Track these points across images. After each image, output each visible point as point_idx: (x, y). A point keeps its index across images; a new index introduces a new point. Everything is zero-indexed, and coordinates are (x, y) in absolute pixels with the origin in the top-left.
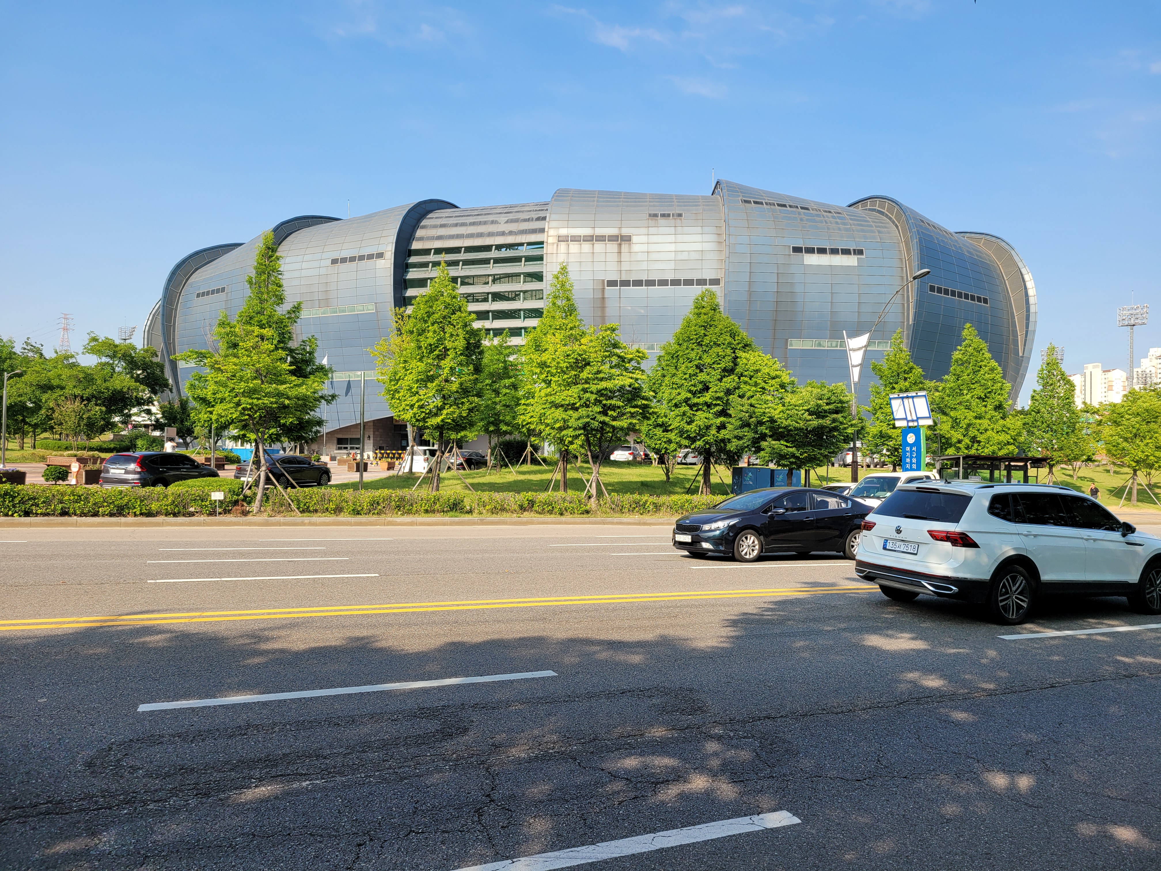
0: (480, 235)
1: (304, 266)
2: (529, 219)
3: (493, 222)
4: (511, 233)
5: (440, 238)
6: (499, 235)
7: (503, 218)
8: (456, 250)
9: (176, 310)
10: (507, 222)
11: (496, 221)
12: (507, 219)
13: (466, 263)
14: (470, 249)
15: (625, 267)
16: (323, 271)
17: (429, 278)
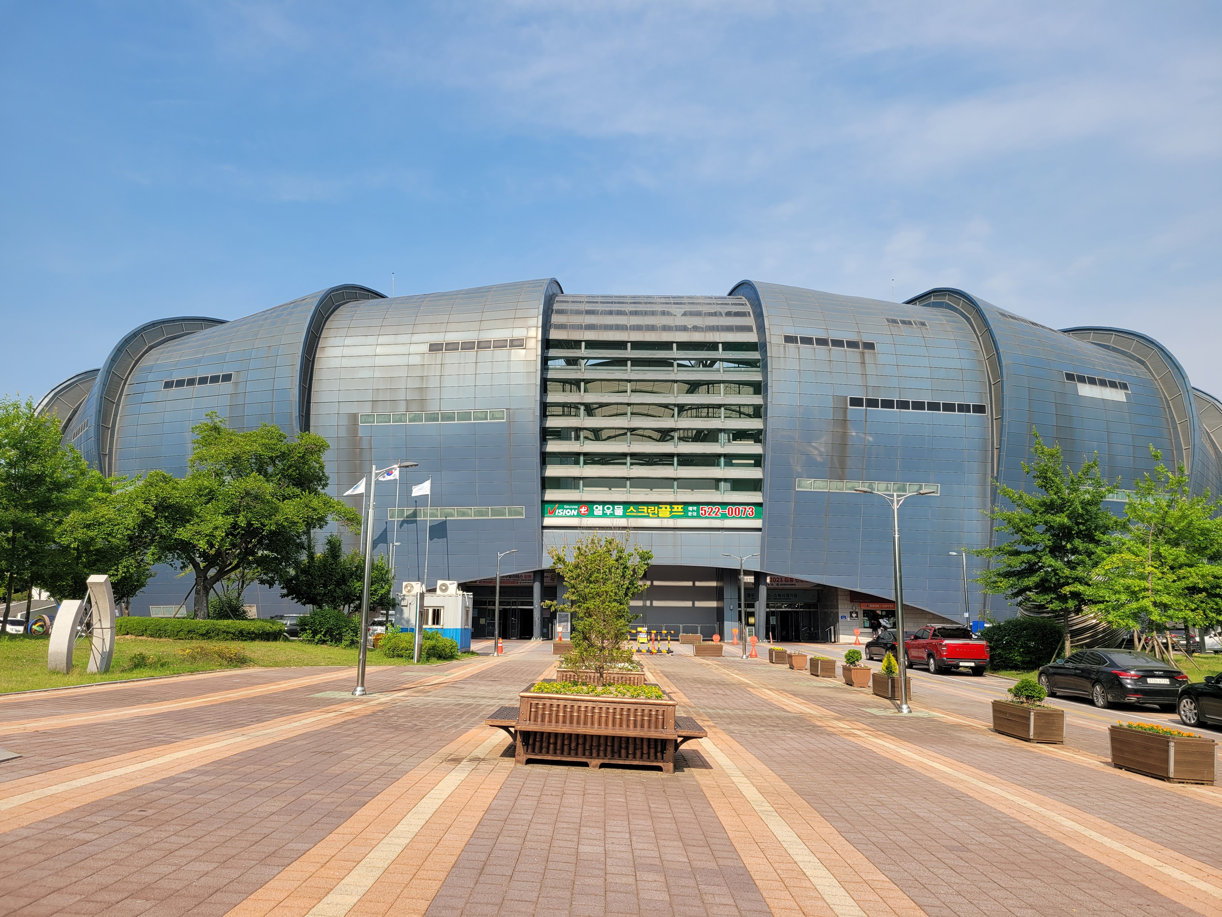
0: (652, 328)
1: (379, 350)
2: (715, 313)
3: (663, 313)
4: (696, 328)
5: (591, 327)
6: (680, 330)
7: (678, 310)
8: (621, 345)
9: (118, 405)
10: (685, 314)
11: (668, 312)
12: (683, 311)
13: (636, 362)
14: (637, 345)
15: (872, 382)
16: (415, 360)
17: (583, 380)
